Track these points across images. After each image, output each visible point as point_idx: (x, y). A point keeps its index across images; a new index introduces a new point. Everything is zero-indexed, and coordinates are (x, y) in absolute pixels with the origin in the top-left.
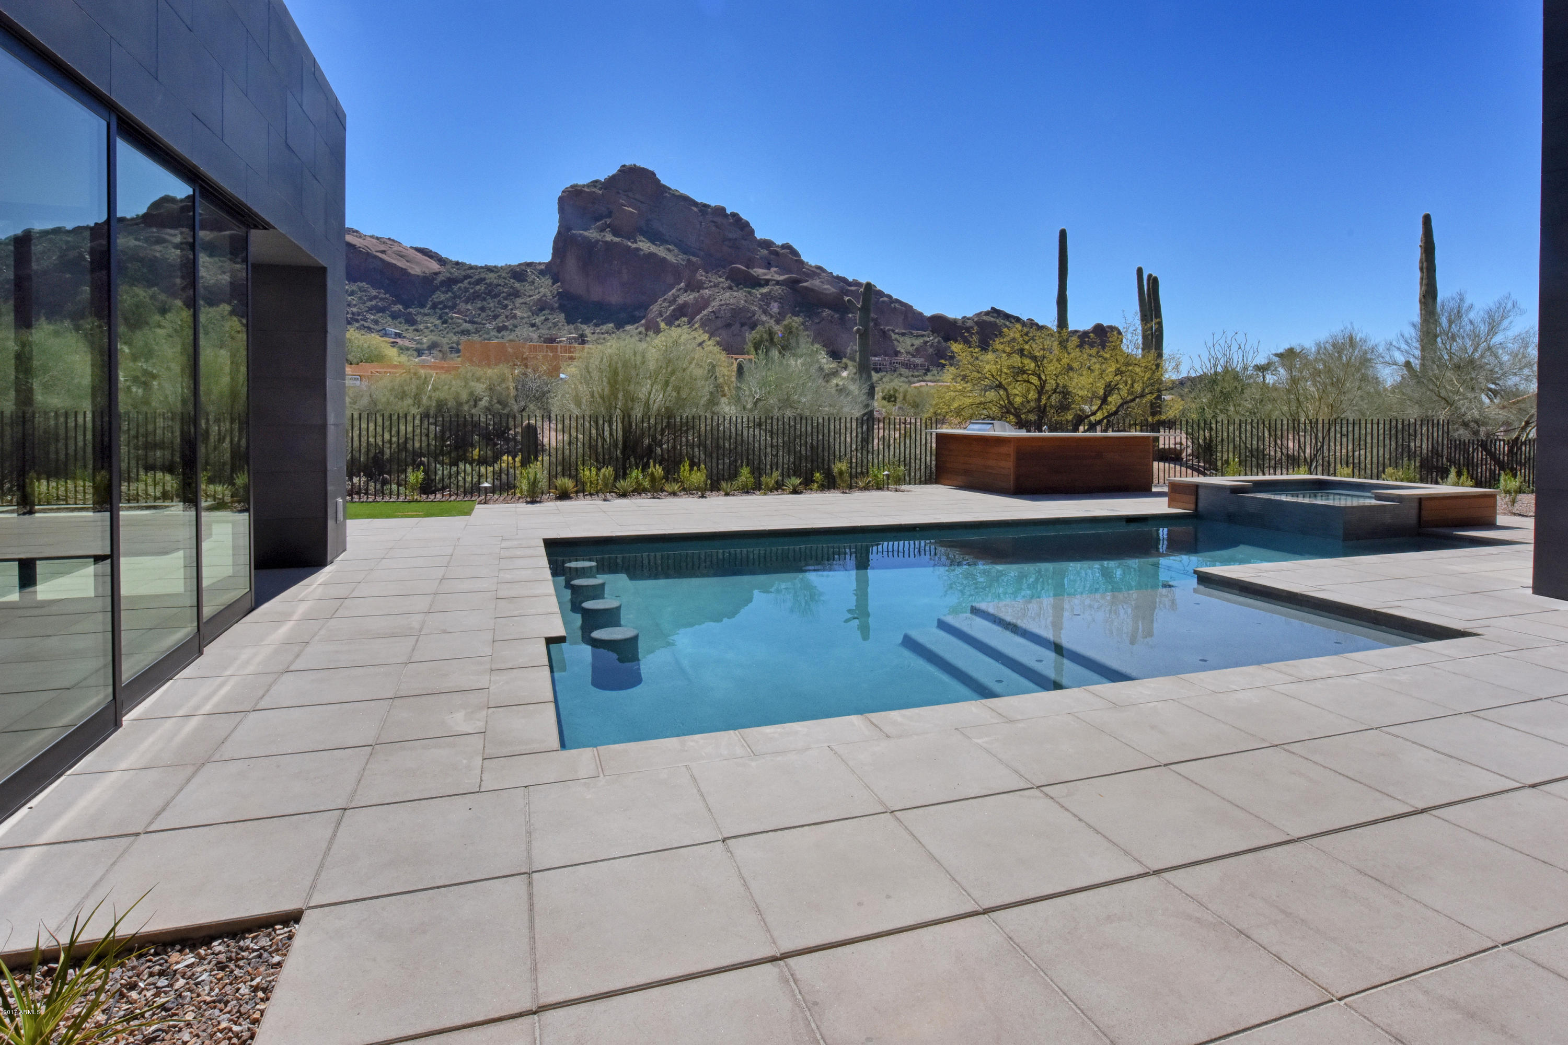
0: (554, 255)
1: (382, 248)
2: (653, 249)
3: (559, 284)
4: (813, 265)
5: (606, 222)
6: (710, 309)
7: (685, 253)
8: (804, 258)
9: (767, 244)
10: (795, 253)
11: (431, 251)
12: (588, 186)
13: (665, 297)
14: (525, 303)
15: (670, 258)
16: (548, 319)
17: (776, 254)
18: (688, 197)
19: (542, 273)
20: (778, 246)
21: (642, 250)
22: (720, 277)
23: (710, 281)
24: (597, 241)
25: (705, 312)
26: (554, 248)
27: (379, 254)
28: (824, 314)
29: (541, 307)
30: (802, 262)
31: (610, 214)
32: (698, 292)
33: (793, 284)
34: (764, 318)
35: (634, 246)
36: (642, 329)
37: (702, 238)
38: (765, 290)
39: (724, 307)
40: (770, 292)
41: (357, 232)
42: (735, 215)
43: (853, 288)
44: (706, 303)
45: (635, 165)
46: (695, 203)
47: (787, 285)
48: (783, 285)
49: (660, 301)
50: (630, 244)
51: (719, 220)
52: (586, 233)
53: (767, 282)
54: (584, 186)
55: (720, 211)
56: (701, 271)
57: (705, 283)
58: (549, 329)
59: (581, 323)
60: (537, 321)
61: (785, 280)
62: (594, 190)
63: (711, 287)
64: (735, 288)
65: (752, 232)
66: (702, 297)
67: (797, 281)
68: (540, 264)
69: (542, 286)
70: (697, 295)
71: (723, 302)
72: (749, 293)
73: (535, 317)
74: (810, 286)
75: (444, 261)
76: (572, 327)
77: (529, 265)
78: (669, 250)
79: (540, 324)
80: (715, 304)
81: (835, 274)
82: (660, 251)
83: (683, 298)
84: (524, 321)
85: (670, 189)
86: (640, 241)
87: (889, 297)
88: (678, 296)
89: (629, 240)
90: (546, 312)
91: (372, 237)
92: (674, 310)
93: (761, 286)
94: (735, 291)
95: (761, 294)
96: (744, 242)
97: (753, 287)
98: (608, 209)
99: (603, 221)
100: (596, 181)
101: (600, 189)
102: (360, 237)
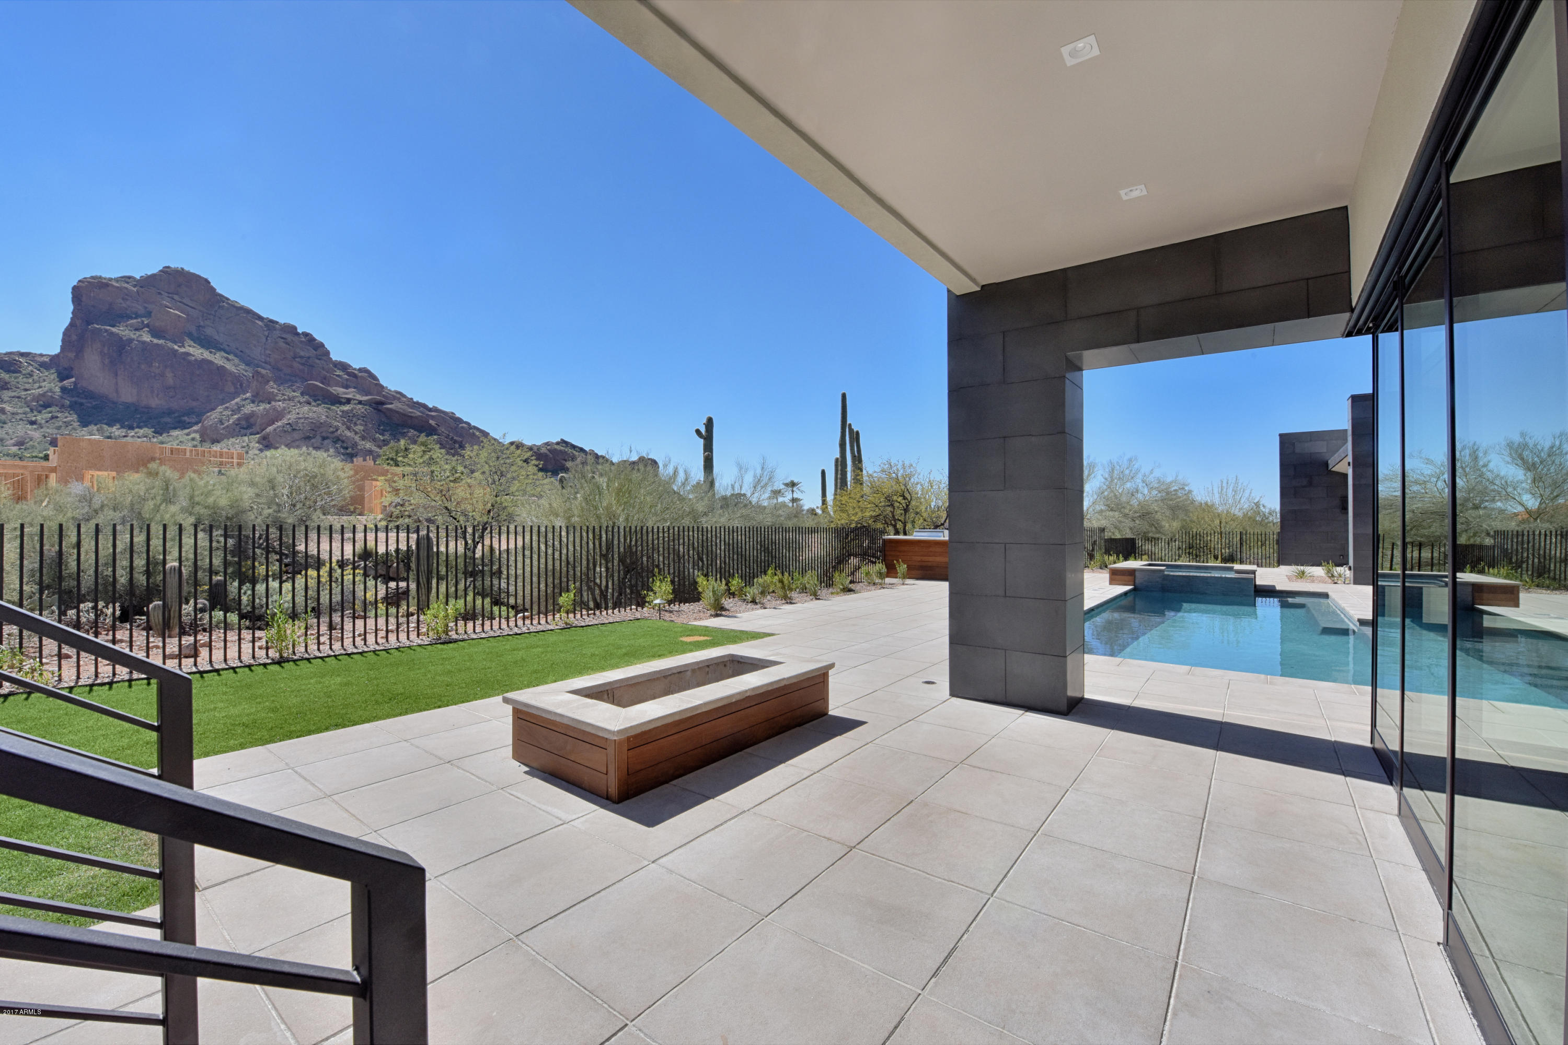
0: (63, 348)
2: (206, 355)
3: (73, 379)
4: (393, 390)
5: (143, 322)
6: (285, 421)
7: (247, 365)
8: (383, 382)
9: (344, 367)
10: (374, 378)
12: (117, 280)
13: (227, 405)
14: (19, 397)
15: (228, 366)
16: (57, 417)
17: (355, 376)
18: (251, 310)
19: (44, 366)
20: (355, 369)
21: (194, 356)
22: (294, 391)
23: (283, 394)
24: (131, 341)
25: (279, 424)
26: (63, 340)
28: (410, 434)
29: (45, 403)
30: (382, 387)
31: (149, 314)
32: (269, 403)
33: (377, 405)
34: (348, 433)
35: (182, 350)
36: (197, 436)
37: (268, 352)
38: (346, 408)
39: (302, 421)
40: (352, 410)
42: (306, 335)
43: (433, 414)
44: (279, 416)
45: (182, 269)
46: (260, 318)
47: (370, 406)
48: (364, 404)
49: (220, 409)
50: (176, 347)
51: (289, 337)
52: (114, 330)
53: (348, 401)
54: (111, 279)
55: (292, 329)
56: (272, 383)
57: (277, 396)
58: (59, 428)
59: (106, 424)
60: (39, 418)
61: (369, 400)
62: (126, 285)
63: (284, 400)
64: (313, 403)
65: (327, 353)
66: (275, 409)
67: (382, 403)
68: (41, 355)
69: (44, 380)
70: (268, 406)
71: (301, 416)
72: (329, 409)
73: (35, 413)
74: (394, 408)
76: (93, 428)
77: (22, 355)
78: (228, 359)
79: (43, 421)
80: (291, 417)
81: (415, 400)
82: (218, 359)
83: (249, 408)
84: (18, 417)
85: (228, 299)
86: (190, 346)
87: (469, 424)
88: (244, 406)
89: (175, 343)
90: (53, 409)
92: (239, 419)
93: (341, 403)
94: (314, 406)
95: (343, 412)
96: (318, 361)
97: (333, 404)
98: (146, 308)
99: (139, 320)
100: (129, 277)
101: (135, 286)
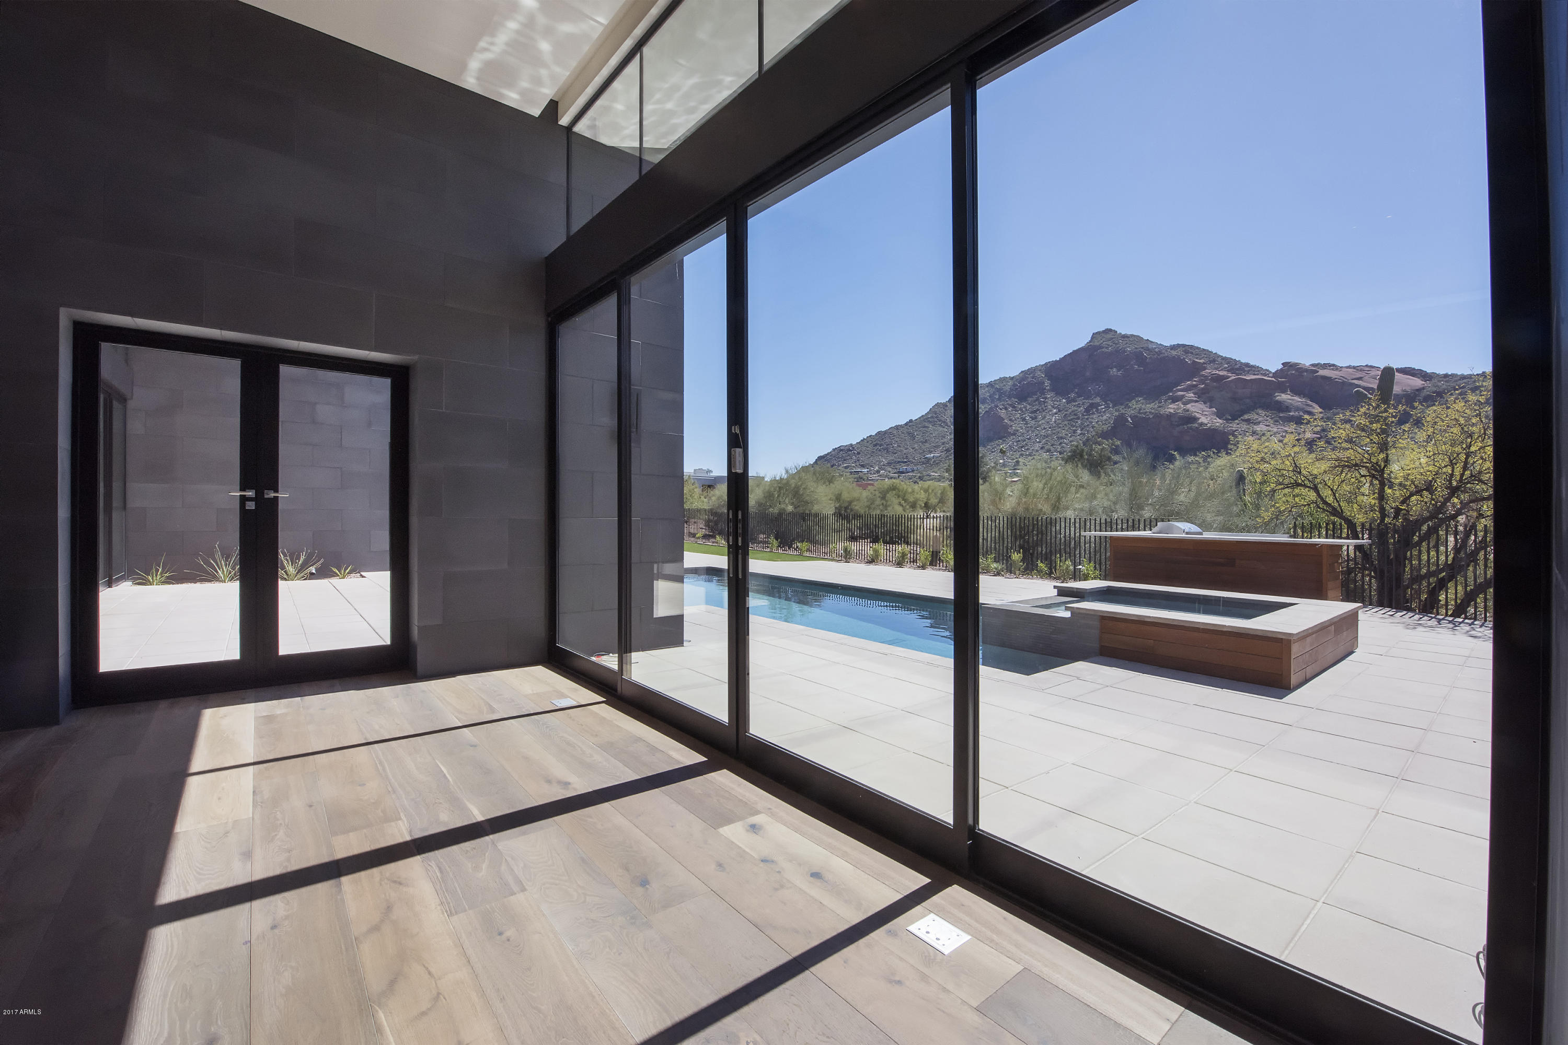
1: (1358, 375)
11: (1414, 369)
27: (1356, 382)
41: (1334, 365)
75: (1430, 376)
91: (1349, 367)
102: (1337, 369)
